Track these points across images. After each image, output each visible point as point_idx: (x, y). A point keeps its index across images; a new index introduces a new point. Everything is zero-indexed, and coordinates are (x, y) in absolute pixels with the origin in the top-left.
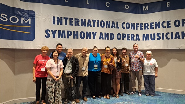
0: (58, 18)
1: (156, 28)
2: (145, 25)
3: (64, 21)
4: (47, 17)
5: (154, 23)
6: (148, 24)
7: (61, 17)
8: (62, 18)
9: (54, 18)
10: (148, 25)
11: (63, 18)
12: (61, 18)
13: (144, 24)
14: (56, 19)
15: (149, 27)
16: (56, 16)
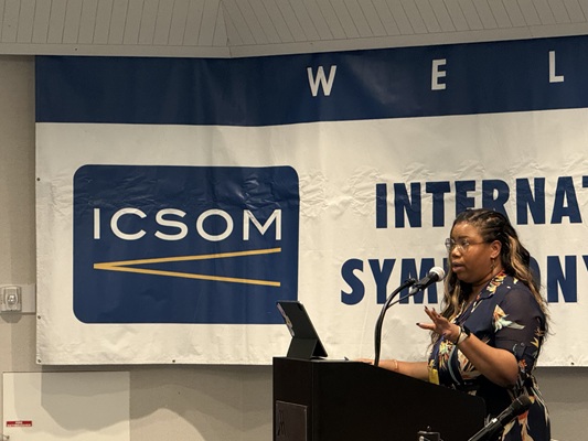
0: (399, 188)
3: (427, 202)
4: (348, 192)
7: (413, 185)
8: (419, 184)
9: (381, 189)
11: (423, 188)
12: (416, 186)
14: (391, 198)
16: (391, 179)
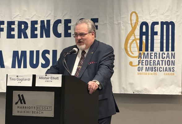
1: (41, 37)
2: (19, 25)
5: (39, 22)
6: (26, 24)
10: (26, 27)
13: (16, 23)
15: (28, 32)
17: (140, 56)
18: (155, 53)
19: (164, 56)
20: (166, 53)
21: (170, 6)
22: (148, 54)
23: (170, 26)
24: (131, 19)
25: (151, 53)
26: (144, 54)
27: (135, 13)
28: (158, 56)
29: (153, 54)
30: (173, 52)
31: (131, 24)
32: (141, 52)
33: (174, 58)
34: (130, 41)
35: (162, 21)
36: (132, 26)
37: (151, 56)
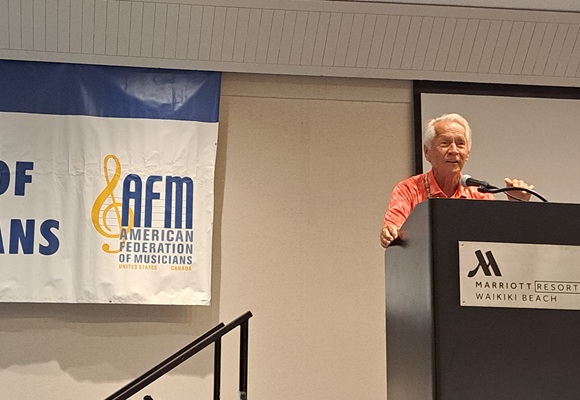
17: (123, 235)
18: (153, 231)
19: (171, 236)
20: (176, 231)
21: (184, 151)
22: (139, 231)
23: (185, 185)
24: (105, 168)
25: (145, 231)
26: (132, 231)
27: (114, 158)
28: (160, 235)
29: (150, 233)
30: (190, 230)
31: (107, 177)
32: (126, 228)
33: (191, 241)
34: (103, 208)
35: (169, 175)
36: (108, 180)
37: (145, 235)
